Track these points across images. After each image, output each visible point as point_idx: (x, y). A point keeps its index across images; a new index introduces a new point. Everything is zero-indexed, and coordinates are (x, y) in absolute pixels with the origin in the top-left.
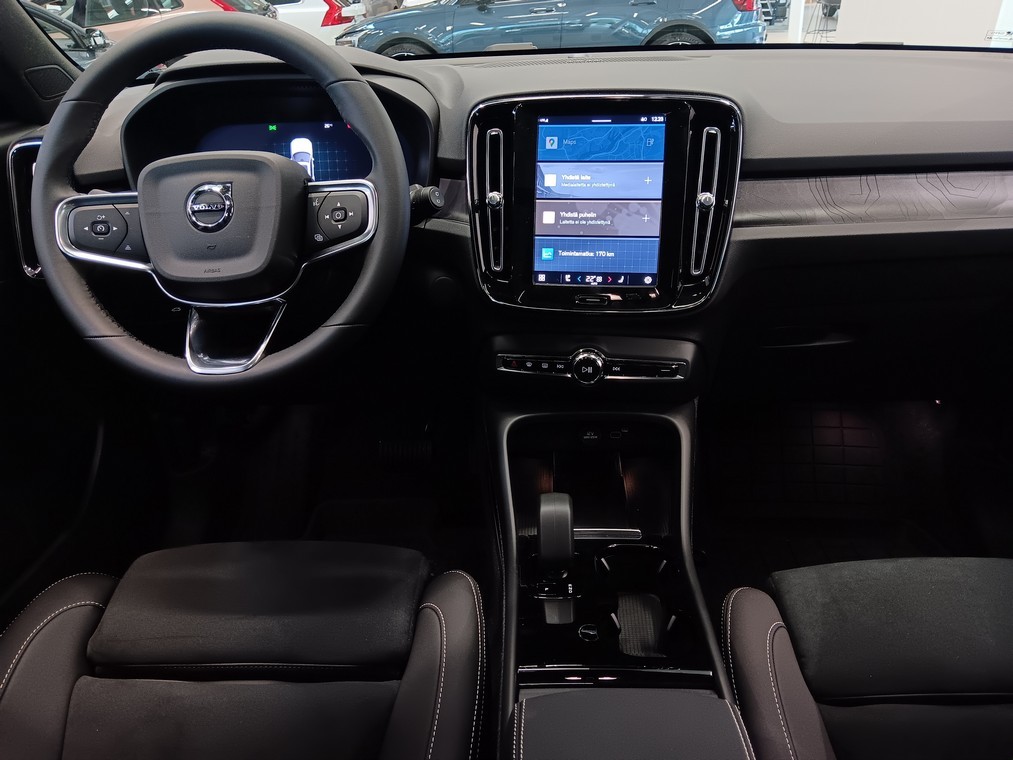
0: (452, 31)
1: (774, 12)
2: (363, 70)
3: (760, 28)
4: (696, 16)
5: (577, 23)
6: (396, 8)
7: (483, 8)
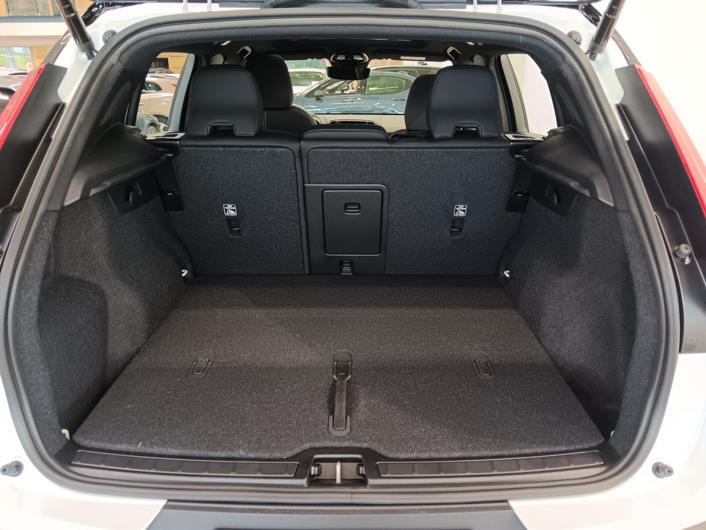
7: (318, 98)
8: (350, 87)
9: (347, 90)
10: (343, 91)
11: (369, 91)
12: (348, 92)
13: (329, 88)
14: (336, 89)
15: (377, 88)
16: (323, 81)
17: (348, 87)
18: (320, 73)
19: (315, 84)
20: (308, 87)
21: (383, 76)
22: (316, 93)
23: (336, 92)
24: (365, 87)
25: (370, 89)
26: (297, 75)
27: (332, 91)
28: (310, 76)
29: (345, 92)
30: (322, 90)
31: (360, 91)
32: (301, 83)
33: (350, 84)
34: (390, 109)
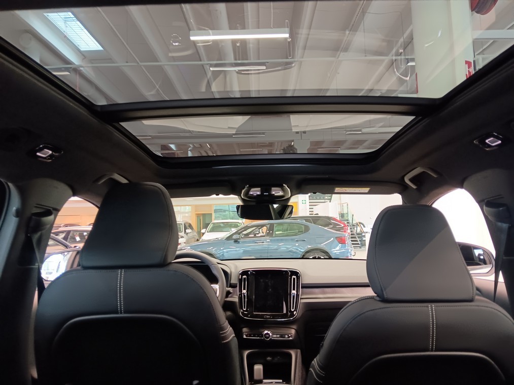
0: (223, 249)
1: (361, 243)
2: (218, 263)
3: (350, 250)
4: (322, 246)
5: (275, 247)
6: (198, 240)
7: (236, 241)
8: (261, 232)
9: (258, 234)
10: (255, 235)
11: (275, 234)
12: (259, 235)
13: (245, 233)
14: (250, 233)
15: (281, 232)
16: (239, 228)
17: (259, 231)
18: (238, 223)
19: (234, 230)
20: (229, 233)
21: (286, 223)
22: (234, 237)
23: (250, 236)
24: (273, 232)
25: (277, 233)
26: (222, 225)
27: (247, 235)
28: (231, 225)
29: (257, 235)
30: (239, 234)
31: (268, 234)
32: (224, 230)
33: (261, 230)
34: (294, 248)
